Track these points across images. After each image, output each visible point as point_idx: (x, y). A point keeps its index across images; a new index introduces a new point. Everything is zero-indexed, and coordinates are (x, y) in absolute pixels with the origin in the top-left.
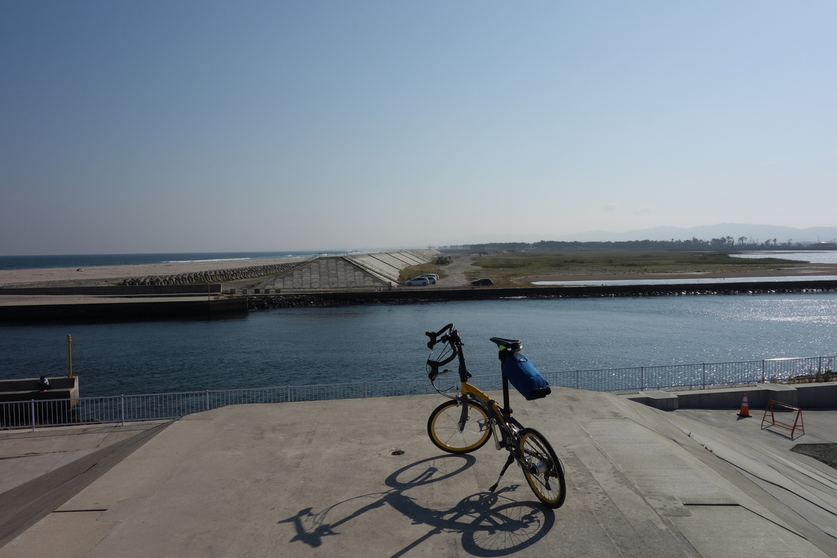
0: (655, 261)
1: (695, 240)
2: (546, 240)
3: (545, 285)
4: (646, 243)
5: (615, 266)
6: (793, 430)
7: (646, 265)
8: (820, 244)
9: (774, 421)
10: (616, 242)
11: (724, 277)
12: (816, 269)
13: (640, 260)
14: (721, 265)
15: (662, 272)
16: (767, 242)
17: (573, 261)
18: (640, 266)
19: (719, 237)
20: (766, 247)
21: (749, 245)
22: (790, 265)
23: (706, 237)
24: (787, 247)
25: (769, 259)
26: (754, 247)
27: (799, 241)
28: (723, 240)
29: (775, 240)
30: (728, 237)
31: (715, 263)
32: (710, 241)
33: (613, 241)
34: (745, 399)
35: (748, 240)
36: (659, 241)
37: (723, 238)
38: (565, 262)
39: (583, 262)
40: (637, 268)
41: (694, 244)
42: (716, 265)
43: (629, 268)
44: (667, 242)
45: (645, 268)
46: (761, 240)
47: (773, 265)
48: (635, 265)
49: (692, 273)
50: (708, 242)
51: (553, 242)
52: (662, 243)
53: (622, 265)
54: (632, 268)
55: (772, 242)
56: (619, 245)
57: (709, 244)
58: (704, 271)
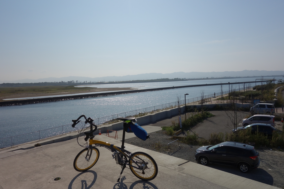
0: (50, 89)
1: (62, 82)
2: (6, 83)
3: (9, 100)
4: (46, 83)
5: (36, 91)
6: (115, 138)
7: (47, 91)
8: (98, 82)
9: (109, 136)
10: (34, 83)
11: (74, 93)
12: (100, 90)
13: (45, 89)
14: (72, 90)
15: (54, 93)
16: (84, 82)
17: (19, 90)
18: (45, 91)
19: (70, 81)
20: (84, 84)
21: (79, 83)
22: (92, 89)
23: (66, 81)
24: (90, 84)
25: (86, 87)
26: (81, 84)
27: (93, 82)
28: (71, 82)
29: (86, 81)
30: (73, 81)
31: (70, 89)
32: (67, 82)
33: (33, 83)
34: (100, 131)
35: (79, 81)
36: (50, 82)
37: (71, 81)
38: (15, 91)
39: (23, 91)
40: (45, 92)
41: (62, 83)
42: (71, 90)
43: (42, 92)
44: (53, 83)
45: (48, 92)
46: (82, 82)
47: (88, 89)
48: (44, 91)
49: (64, 93)
50: (66, 82)
51: (9, 83)
52: (51, 83)
53: (39, 91)
54: (43, 92)
55: (86, 82)
56: (35, 84)
57: (67, 83)
58: (67, 92)
